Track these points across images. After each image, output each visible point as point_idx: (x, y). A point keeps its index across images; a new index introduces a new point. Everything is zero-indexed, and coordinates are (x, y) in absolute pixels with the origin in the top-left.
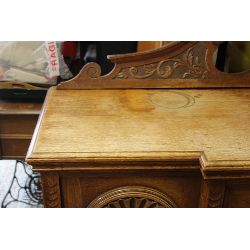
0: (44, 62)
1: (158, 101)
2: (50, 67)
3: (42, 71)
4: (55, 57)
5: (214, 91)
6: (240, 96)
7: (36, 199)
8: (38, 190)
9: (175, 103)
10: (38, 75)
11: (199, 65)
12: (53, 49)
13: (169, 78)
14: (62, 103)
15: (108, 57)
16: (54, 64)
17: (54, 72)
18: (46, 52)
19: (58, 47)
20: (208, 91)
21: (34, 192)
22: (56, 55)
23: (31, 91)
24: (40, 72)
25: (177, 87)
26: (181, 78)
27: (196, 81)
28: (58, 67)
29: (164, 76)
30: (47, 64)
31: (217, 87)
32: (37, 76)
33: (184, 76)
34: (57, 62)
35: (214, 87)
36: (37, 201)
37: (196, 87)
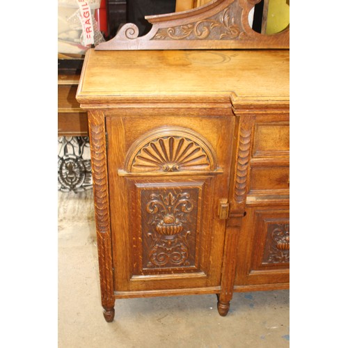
0: (78, 29)
1: (194, 59)
2: (84, 34)
3: (75, 40)
4: (89, 23)
5: (250, 52)
6: (275, 55)
7: (67, 184)
8: (70, 174)
9: (211, 60)
10: (71, 44)
11: (235, 26)
12: (87, 15)
13: (205, 39)
14: (102, 60)
15: (146, 17)
16: (88, 31)
17: (88, 40)
18: (80, 17)
19: (92, 13)
20: (244, 52)
21: (65, 177)
22: (91, 21)
23: (64, 60)
24: (73, 41)
25: (214, 48)
26: (218, 39)
27: (232, 41)
28: (92, 34)
29: (200, 37)
30: (81, 32)
31: (252, 48)
32: (70, 46)
33: (221, 37)
34: (92, 29)
35: (250, 48)
36: (69, 187)
37: (233, 48)
